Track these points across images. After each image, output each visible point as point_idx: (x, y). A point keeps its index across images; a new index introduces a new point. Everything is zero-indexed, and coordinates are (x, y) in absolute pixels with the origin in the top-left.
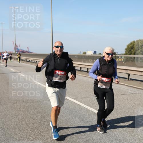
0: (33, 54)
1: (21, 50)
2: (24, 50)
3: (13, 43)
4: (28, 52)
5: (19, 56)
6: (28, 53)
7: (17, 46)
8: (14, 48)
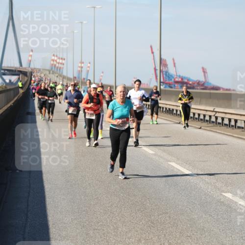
0: (221, 91)
1: (180, 76)
2: (188, 80)
3: (153, 53)
4: (202, 85)
5: (185, 100)
6: (205, 88)
7: (166, 65)
8: (155, 70)
